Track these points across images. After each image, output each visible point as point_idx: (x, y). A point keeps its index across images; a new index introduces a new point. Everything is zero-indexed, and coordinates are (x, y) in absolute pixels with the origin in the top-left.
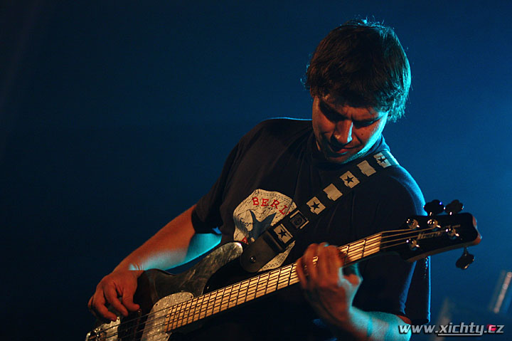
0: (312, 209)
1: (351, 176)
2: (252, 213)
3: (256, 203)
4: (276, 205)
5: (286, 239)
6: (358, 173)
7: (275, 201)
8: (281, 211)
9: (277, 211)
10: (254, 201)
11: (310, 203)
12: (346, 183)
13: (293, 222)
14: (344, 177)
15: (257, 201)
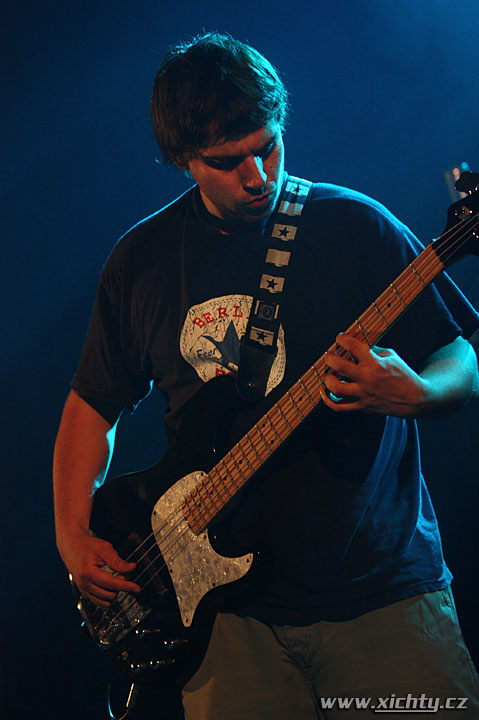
0: (271, 290)
1: (282, 227)
2: (205, 337)
3: (201, 324)
4: (224, 313)
5: (269, 341)
6: (287, 219)
7: (219, 309)
8: (235, 316)
9: (231, 318)
10: (198, 324)
11: (264, 285)
12: (282, 237)
13: (262, 317)
14: (276, 234)
15: (200, 321)
